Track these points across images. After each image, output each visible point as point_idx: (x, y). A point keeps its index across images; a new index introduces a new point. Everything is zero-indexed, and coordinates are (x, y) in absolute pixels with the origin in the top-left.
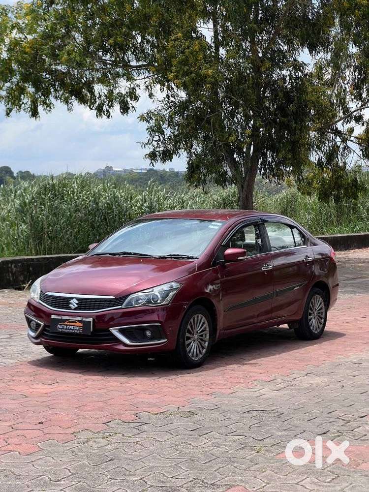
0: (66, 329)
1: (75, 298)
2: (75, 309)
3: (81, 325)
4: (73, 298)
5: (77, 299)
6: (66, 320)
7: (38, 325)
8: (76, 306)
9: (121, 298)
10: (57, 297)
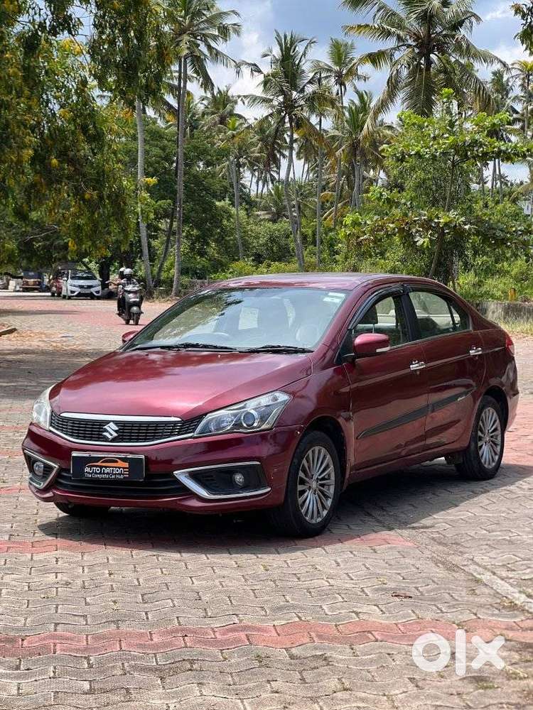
0: (100, 473)
1: (113, 421)
2: (113, 440)
3: (127, 465)
4: (108, 422)
5: (116, 423)
6: (98, 459)
7: (48, 469)
8: (115, 434)
9: (191, 421)
10: (80, 421)
